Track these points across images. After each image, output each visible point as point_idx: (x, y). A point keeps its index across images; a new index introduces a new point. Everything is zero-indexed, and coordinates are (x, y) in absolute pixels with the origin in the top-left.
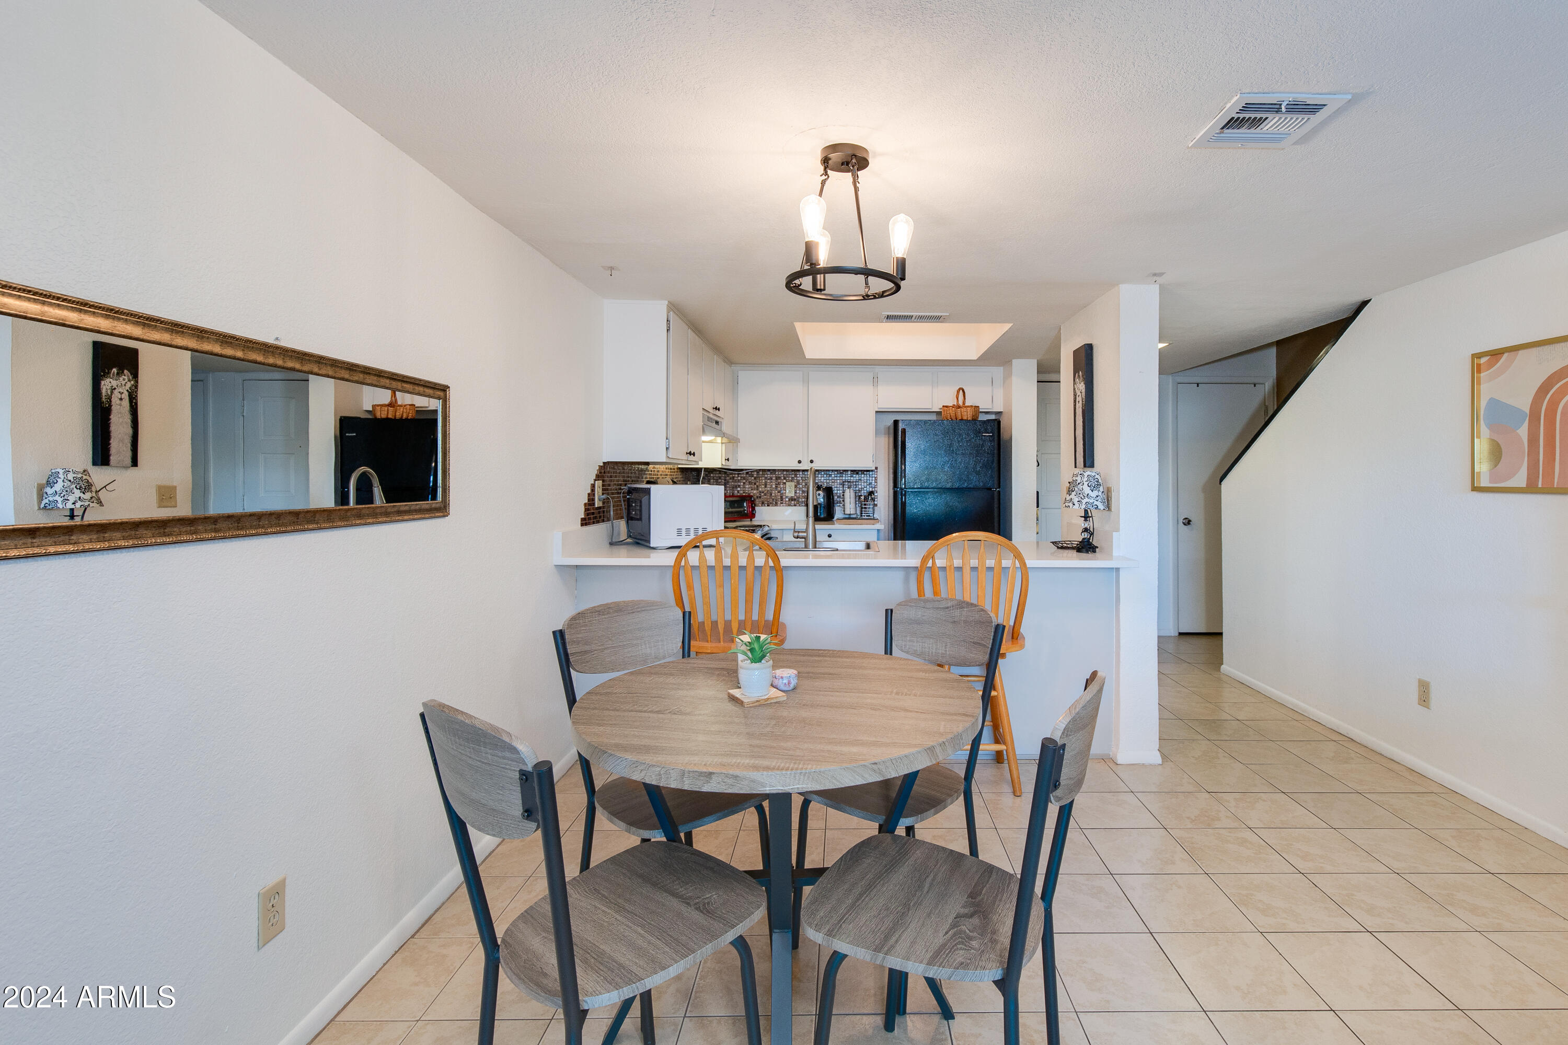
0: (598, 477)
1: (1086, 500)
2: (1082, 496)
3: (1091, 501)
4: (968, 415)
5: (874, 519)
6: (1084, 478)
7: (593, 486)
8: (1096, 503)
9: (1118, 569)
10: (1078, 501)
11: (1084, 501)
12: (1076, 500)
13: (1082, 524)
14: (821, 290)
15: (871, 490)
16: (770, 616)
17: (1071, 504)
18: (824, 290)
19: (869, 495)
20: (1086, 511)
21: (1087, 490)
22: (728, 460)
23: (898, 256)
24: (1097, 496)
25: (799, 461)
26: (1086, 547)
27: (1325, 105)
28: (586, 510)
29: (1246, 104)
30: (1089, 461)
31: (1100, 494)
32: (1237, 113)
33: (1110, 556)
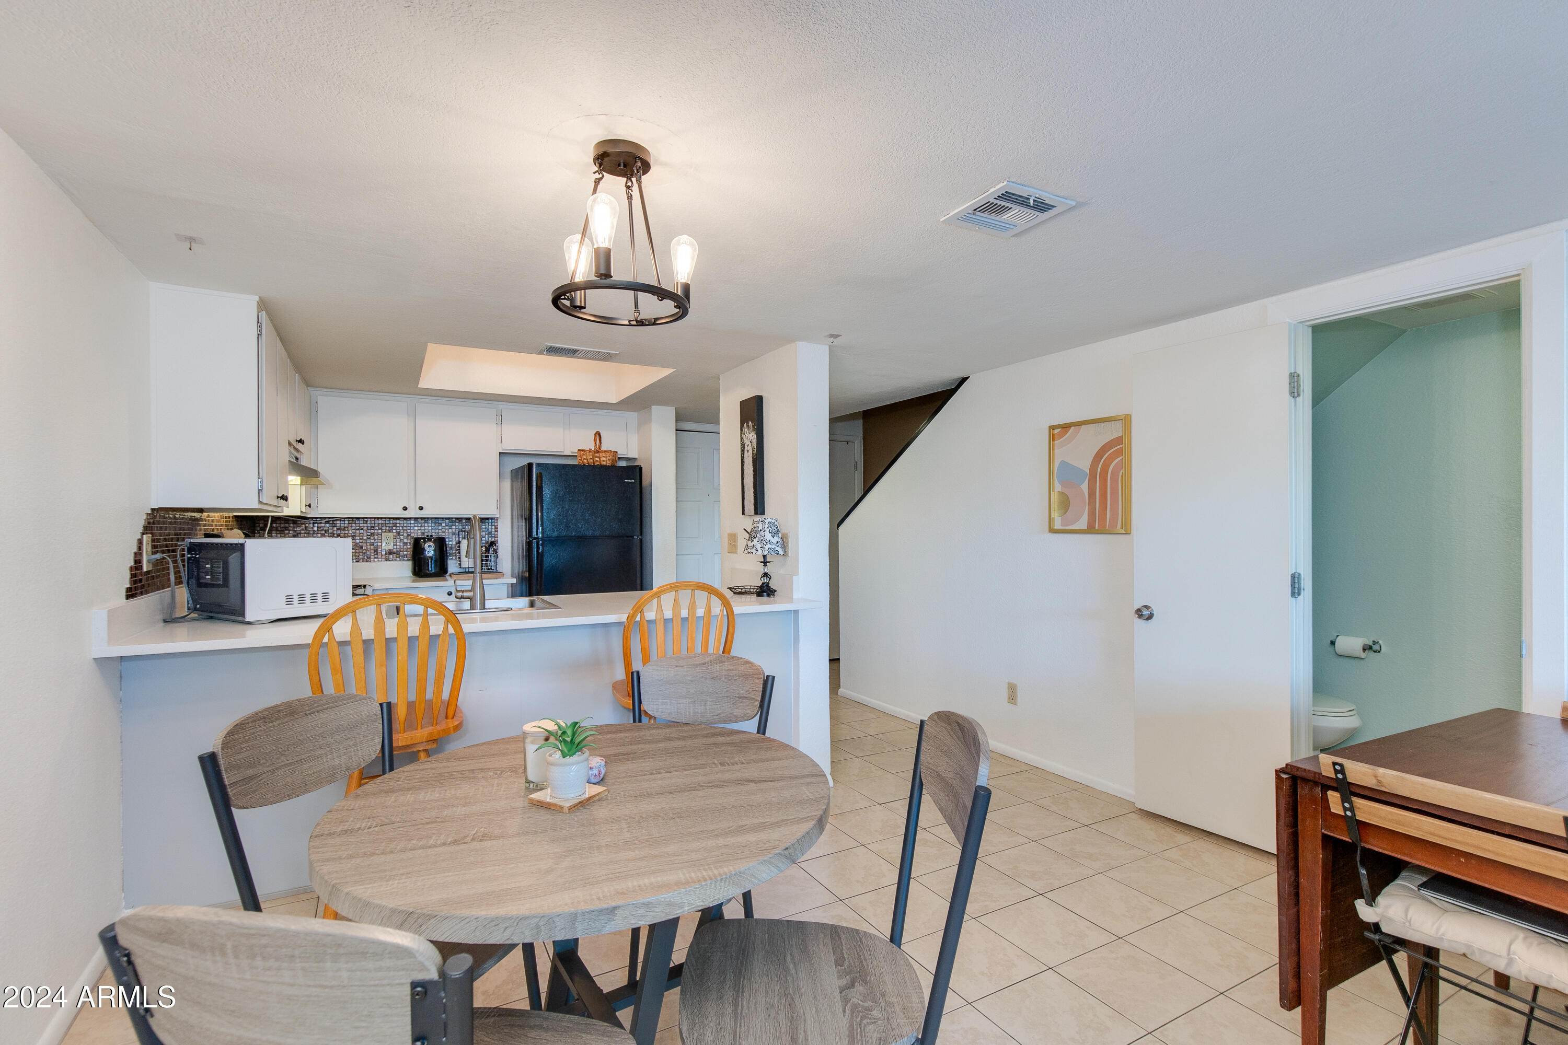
0: (147, 529)
1: (769, 546)
2: (764, 542)
3: (773, 547)
4: (606, 461)
5: (497, 572)
6: (765, 525)
7: (140, 542)
8: (777, 549)
9: (796, 612)
10: (761, 547)
11: (767, 547)
12: (758, 546)
13: (761, 569)
14: (581, 308)
15: (490, 539)
16: (446, 695)
17: (754, 551)
18: (584, 308)
19: (490, 546)
20: (764, 556)
21: (768, 536)
22: (309, 506)
23: (681, 281)
24: (778, 542)
25: (404, 507)
26: (765, 591)
27: (1055, 207)
28: (133, 576)
29: (1006, 192)
30: (759, 508)
31: (780, 540)
32: (995, 198)
33: (790, 599)
